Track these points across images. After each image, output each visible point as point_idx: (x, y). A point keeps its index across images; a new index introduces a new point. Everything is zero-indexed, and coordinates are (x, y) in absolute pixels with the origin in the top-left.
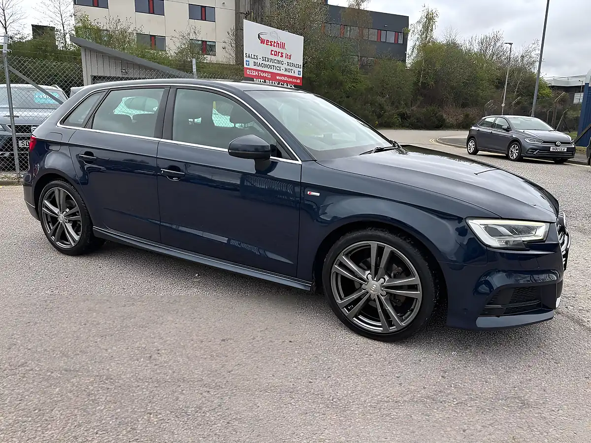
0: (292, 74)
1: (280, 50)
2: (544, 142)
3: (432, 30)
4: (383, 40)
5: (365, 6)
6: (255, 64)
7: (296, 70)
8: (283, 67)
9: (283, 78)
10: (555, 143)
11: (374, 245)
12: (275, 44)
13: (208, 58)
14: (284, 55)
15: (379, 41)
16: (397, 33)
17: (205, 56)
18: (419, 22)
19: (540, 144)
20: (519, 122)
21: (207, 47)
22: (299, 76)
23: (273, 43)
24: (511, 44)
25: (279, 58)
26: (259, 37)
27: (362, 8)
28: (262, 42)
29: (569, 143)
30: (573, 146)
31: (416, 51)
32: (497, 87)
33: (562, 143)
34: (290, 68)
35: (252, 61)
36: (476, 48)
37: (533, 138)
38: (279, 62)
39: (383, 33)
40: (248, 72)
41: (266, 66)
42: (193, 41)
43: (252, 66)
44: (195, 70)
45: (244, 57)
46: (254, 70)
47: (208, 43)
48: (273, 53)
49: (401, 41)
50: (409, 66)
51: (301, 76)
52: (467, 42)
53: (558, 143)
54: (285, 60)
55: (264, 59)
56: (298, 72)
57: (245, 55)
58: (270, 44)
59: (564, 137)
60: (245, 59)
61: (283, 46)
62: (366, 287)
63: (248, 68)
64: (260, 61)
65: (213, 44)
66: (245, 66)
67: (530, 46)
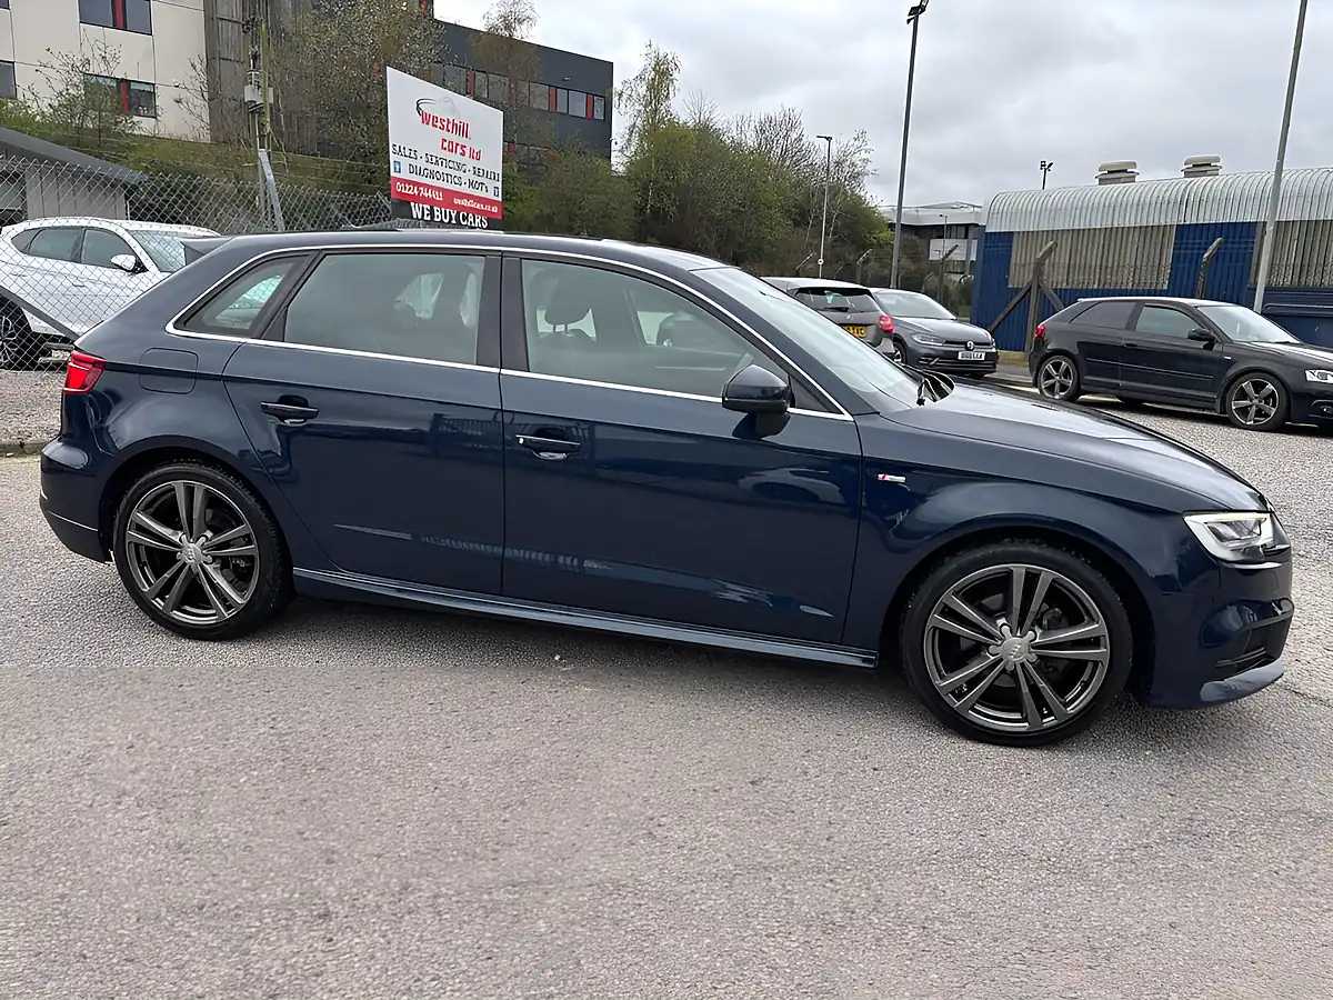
0: (482, 194)
1: (461, 140)
2: (947, 342)
3: (667, 97)
4: (562, 108)
5: (523, 33)
6: (413, 169)
7: (491, 184)
8: (465, 178)
9: (465, 203)
10: (965, 343)
11: (1019, 570)
12: (450, 126)
13: (144, 125)
14: (467, 150)
15: (553, 109)
16: (591, 96)
17: (136, 119)
18: (640, 78)
19: (939, 346)
20: (893, 302)
21: (135, 97)
22: (496, 198)
23: (445, 124)
24: (829, 139)
25: (457, 157)
26: (418, 109)
27: (517, 35)
28: (425, 119)
29: (988, 344)
30: (994, 350)
31: (635, 140)
32: (796, 224)
33: (976, 344)
34: (480, 180)
35: (405, 162)
36: (751, 140)
37: (927, 334)
38: (459, 167)
39: (562, 94)
40: (399, 187)
41: (432, 175)
42: (100, 80)
43: (405, 175)
44: (272, 177)
45: (391, 153)
46: (410, 182)
47: (133, 86)
48: (446, 145)
49: (599, 115)
50: (621, 169)
51: (500, 199)
52: (734, 127)
53: (970, 344)
54: (470, 163)
55: (429, 158)
56: (493, 190)
57: (391, 149)
58: (439, 124)
59: (978, 335)
60: (393, 157)
61: (462, 130)
62: (999, 650)
63: (399, 180)
64: (421, 163)
65: (147, 88)
66: (393, 174)
67: (851, 144)
